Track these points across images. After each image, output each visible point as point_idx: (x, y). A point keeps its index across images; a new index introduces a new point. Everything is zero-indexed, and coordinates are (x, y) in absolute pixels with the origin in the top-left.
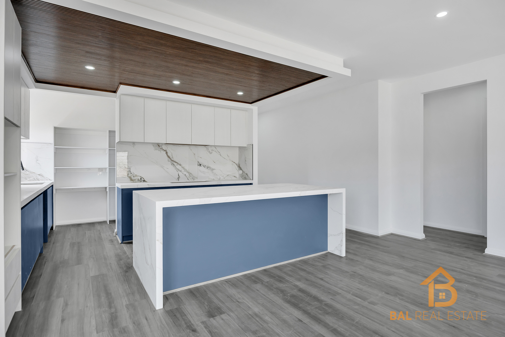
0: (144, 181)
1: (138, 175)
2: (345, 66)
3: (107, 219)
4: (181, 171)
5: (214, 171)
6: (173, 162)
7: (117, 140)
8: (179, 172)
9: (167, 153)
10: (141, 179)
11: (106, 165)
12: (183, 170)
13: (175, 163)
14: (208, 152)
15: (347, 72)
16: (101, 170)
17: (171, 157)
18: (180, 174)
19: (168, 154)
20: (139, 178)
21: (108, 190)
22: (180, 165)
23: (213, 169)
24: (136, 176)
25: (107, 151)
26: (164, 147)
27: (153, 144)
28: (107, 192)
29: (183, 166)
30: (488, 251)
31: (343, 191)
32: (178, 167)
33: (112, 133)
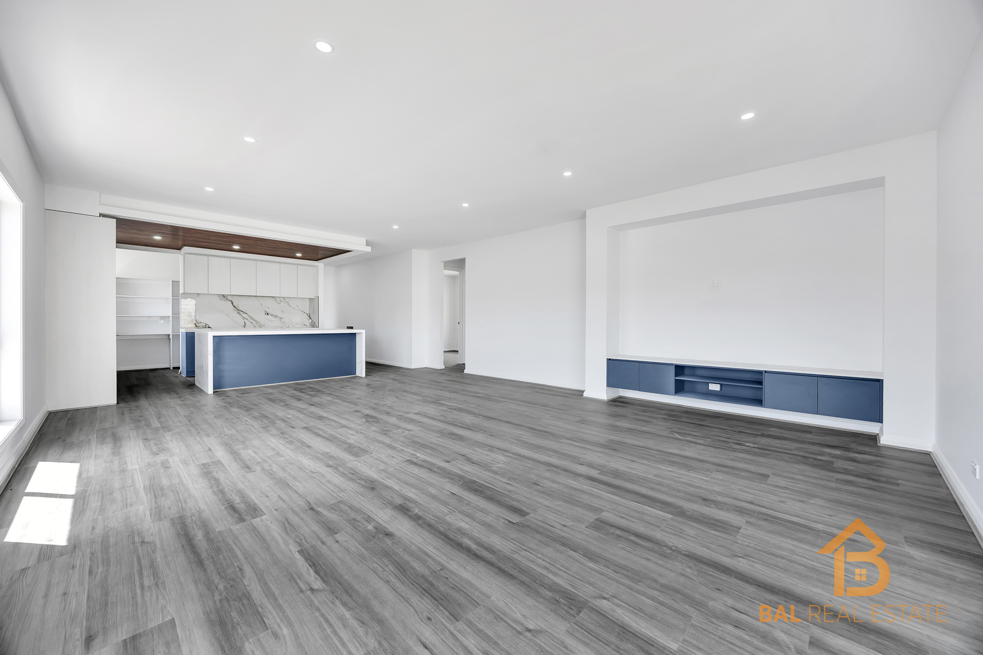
0: (209, 327)
1: (202, 322)
2: (367, 245)
3: (170, 365)
4: (247, 319)
5: (282, 320)
6: (239, 311)
7: (181, 291)
8: (245, 320)
9: (232, 303)
10: (206, 325)
11: (169, 313)
12: (249, 319)
13: (241, 312)
14: (276, 303)
15: (369, 249)
16: (162, 318)
17: (237, 307)
18: (246, 321)
19: (234, 304)
20: (204, 325)
21: (171, 337)
22: (246, 314)
23: (281, 318)
24: (201, 322)
25: (171, 301)
26: (229, 298)
27: (218, 295)
28: (170, 339)
29: (249, 315)
30: (465, 371)
31: (363, 331)
32: (244, 315)
33: (175, 284)
